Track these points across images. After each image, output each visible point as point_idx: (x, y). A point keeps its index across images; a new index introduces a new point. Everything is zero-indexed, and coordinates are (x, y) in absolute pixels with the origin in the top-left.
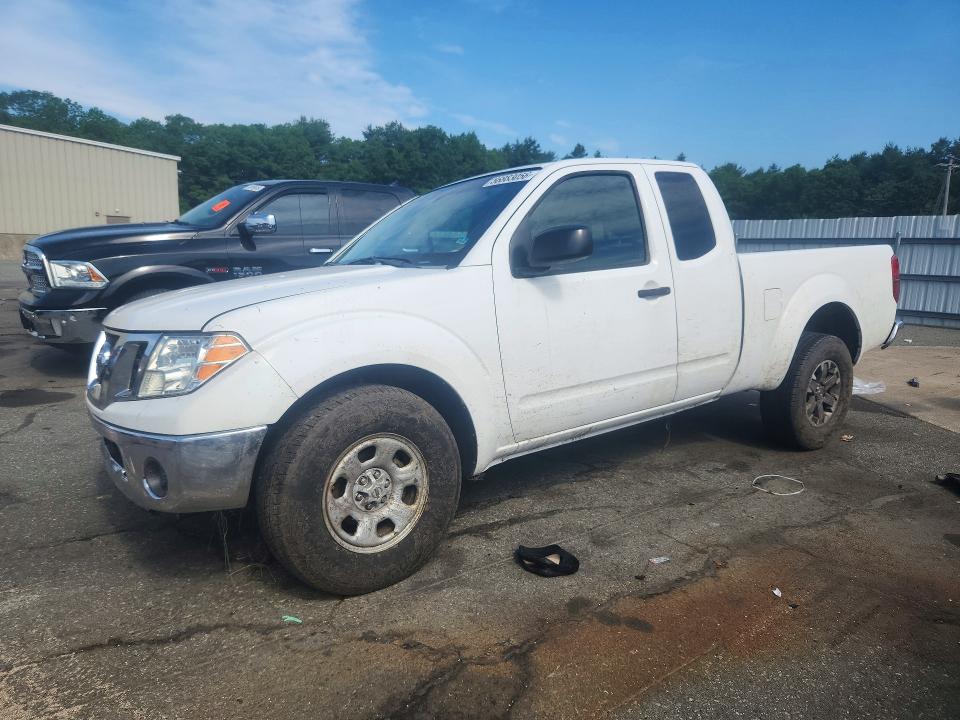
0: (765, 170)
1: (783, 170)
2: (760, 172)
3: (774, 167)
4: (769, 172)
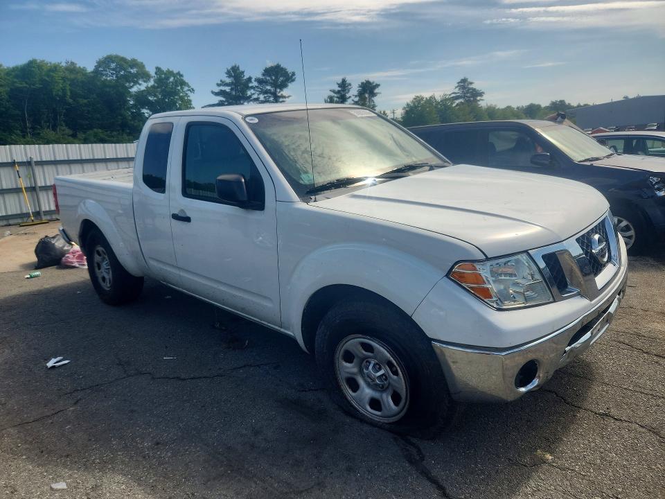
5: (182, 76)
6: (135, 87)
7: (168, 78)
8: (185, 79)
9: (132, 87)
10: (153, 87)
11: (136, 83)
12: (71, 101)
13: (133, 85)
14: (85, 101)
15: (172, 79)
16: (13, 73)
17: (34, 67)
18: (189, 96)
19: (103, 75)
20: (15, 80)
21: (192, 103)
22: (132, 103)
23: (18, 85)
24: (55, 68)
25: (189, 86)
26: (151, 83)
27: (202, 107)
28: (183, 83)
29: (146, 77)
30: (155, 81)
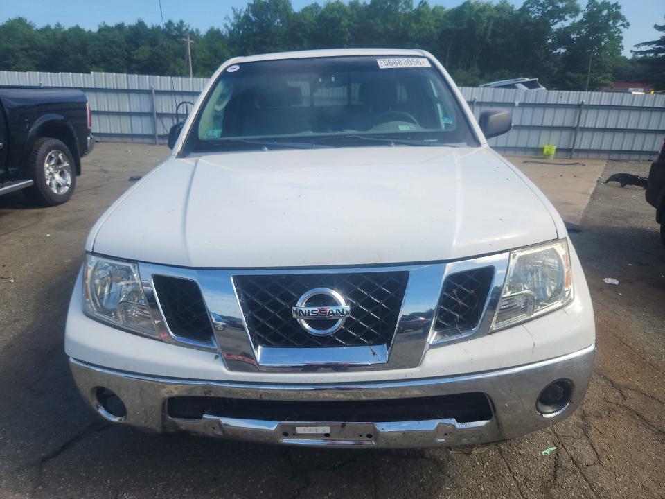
0: (53, 27)
1: (66, 29)
2: (48, 28)
3: (58, 25)
4: (56, 29)
5: (619, 7)
6: (559, 23)
7: (600, 11)
8: (622, 11)
9: (555, 24)
10: (581, 22)
11: (562, 18)
12: (489, 40)
13: (557, 22)
14: (503, 40)
15: (605, 13)
16: (448, 15)
17: (466, 8)
18: (621, 33)
19: (529, 12)
20: (448, 22)
21: (623, 41)
22: (550, 41)
23: (449, 26)
24: (484, 9)
25: (624, 20)
26: (580, 17)
27: (635, 46)
28: (618, 16)
29: (574, 10)
30: (584, 16)
